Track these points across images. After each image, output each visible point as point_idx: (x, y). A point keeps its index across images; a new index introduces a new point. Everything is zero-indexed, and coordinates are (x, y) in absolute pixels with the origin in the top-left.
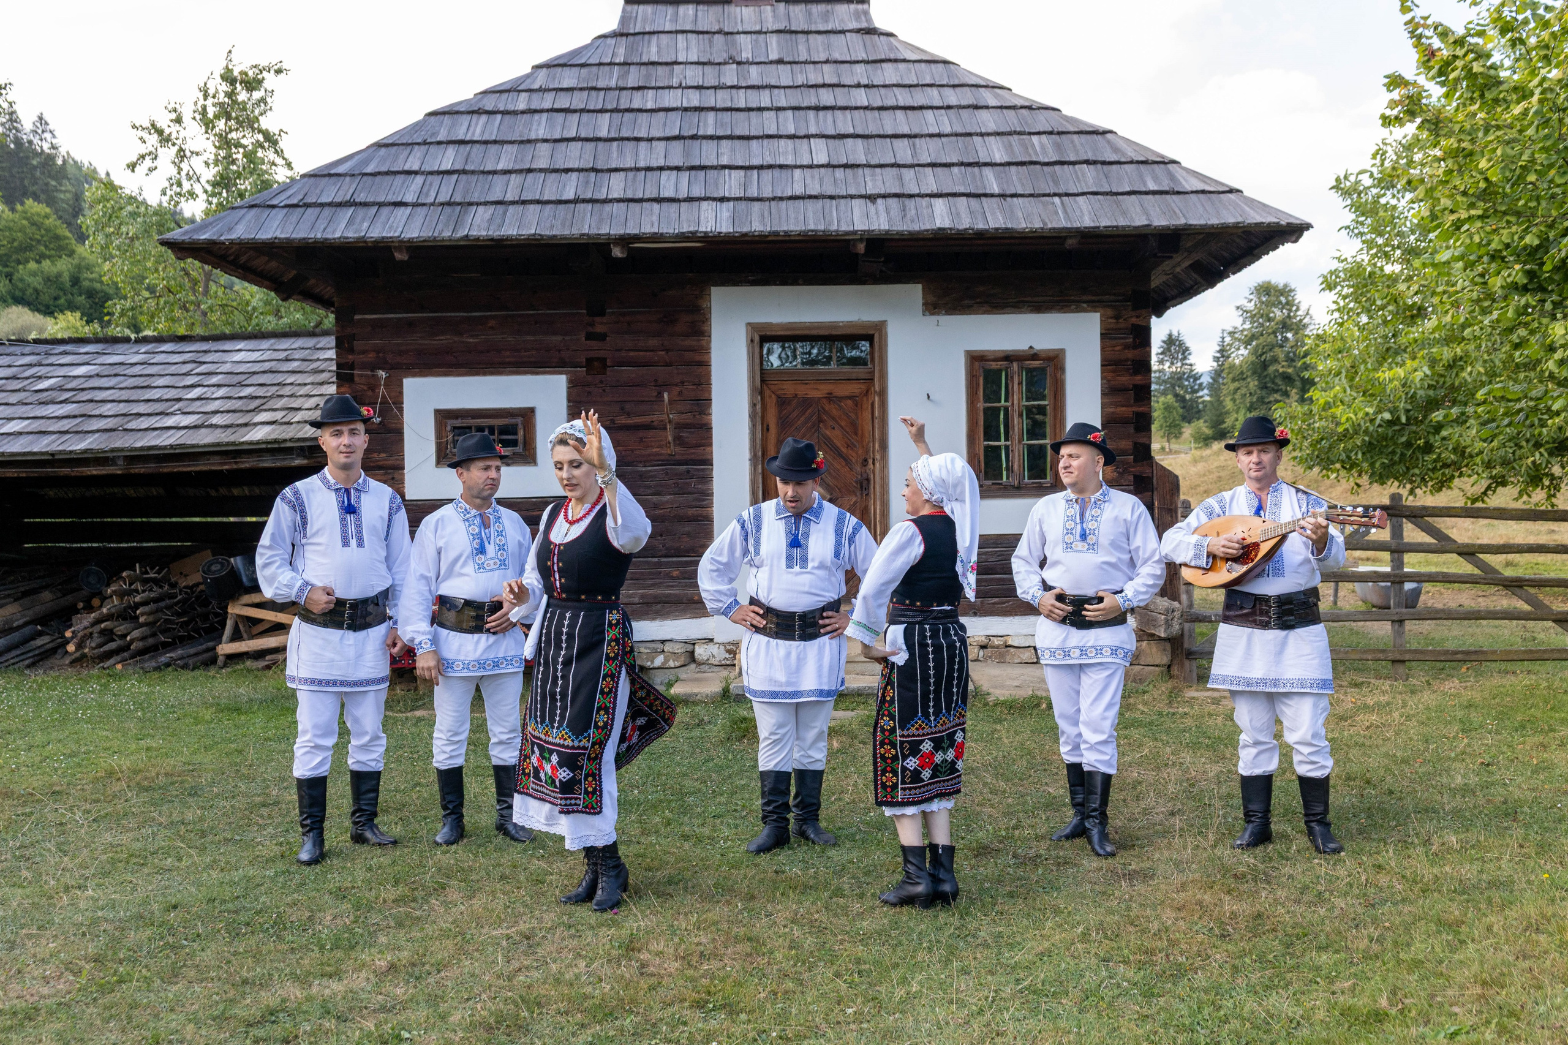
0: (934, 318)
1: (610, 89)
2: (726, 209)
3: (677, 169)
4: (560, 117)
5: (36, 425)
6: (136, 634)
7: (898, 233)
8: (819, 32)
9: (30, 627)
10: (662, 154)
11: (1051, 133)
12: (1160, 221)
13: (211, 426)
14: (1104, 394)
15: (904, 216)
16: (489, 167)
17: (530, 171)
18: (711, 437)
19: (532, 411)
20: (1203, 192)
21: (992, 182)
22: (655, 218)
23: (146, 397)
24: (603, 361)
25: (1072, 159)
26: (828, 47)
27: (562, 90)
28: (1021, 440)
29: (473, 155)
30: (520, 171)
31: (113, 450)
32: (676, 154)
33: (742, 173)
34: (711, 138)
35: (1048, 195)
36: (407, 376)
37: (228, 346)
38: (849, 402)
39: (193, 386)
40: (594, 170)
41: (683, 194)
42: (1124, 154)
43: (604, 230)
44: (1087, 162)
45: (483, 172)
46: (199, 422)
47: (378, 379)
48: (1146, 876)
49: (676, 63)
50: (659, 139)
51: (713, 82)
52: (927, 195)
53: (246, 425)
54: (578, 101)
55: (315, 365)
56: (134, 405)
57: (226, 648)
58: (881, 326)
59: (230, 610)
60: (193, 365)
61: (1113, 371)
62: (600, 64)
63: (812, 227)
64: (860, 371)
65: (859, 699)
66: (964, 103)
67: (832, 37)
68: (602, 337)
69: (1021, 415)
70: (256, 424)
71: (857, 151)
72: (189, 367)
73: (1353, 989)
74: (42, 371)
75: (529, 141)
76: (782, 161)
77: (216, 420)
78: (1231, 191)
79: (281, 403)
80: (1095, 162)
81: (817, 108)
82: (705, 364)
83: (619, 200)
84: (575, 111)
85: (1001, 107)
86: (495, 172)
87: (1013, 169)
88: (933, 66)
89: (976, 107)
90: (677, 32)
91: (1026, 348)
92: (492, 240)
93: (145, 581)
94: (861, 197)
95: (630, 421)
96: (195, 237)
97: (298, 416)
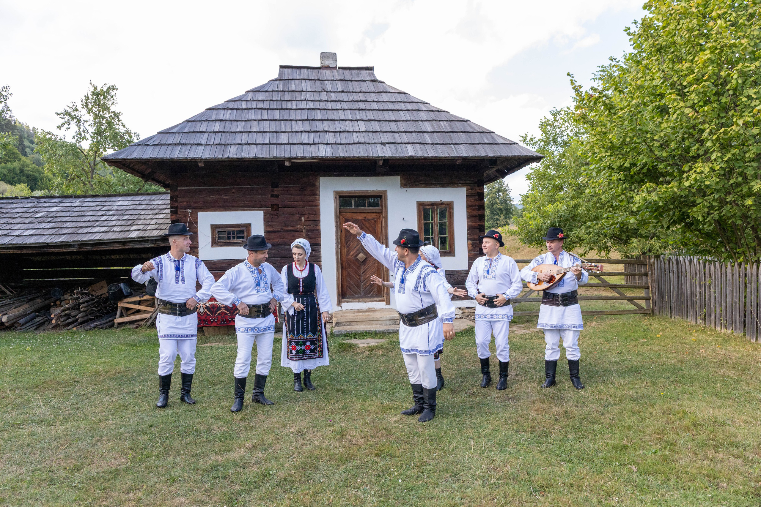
0: (405, 189)
1: (278, 101)
2: (329, 147)
3: (308, 132)
4: (260, 111)
5: (38, 232)
6: (80, 315)
7: (395, 157)
8: (356, 81)
9: (33, 313)
10: (302, 126)
11: (447, 121)
12: (491, 154)
13: (113, 231)
14: (468, 218)
15: (397, 151)
16: (234, 130)
17: (250, 132)
18: (320, 235)
19: (250, 225)
20: (505, 144)
21: (428, 138)
22: (302, 151)
23: (84, 220)
24: (278, 205)
25: (456, 131)
26: (360, 87)
27: (259, 101)
28: (437, 235)
29: (226, 125)
30: (246, 132)
31: (73, 242)
32: (307, 126)
33: (333, 134)
34: (320, 120)
35: (449, 144)
36: (199, 212)
37: (114, 199)
38: (373, 221)
39: (103, 215)
40: (275, 132)
41: (312, 142)
42: (475, 129)
43: (283, 155)
44: (462, 132)
45: (231, 132)
46: (108, 230)
47: (188, 213)
48: (517, 398)
49: (302, 91)
50: (300, 120)
51: (318, 99)
52: (404, 143)
53: (128, 231)
54: (266, 105)
55: (152, 207)
56: (79, 223)
57: (118, 320)
58: (385, 192)
59: (119, 305)
60: (101, 207)
61: (471, 209)
62: (273, 91)
63: (363, 155)
64: (376, 209)
65: (383, 335)
66: (414, 109)
67: (361, 83)
68: (277, 196)
69: (437, 226)
70: (132, 231)
71: (376, 126)
72: (99, 208)
73: (611, 438)
74: (37, 209)
75: (248, 120)
76: (348, 129)
77: (115, 229)
78: (515, 143)
79: (141, 222)
80: (465, 132)
81: (359, 110)
82: (318, 206)
83: (287, 144)
84: (265, 109)
85: (428, 111)
86: (236, 132)
87: (435, 134)
88: (400, 95)
89: (419, 110)
90: (301, 79)
91: (439, 200)
92: (238, 159)
93: (82, 294)
94: (380, 143)
95: (289, 229)
96: (117, 157)
97: (149, 227)
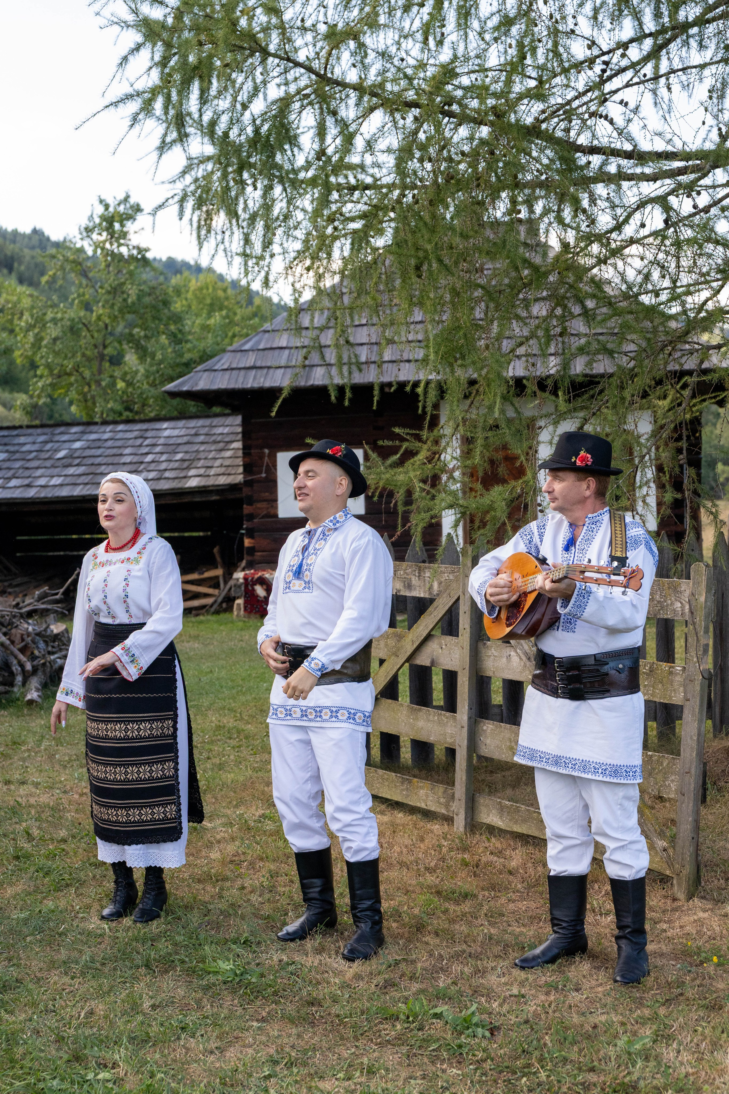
5: (68, 480)
7: (529, 377)
13: (165, 478)
16: (322, 343)
22: (406, 372)
36: (278, 452)
37: (158, 425)
39: (147, 454)
43: (381, 379)
47: (264, 453)
53: (185, 477)
55: (213, 438)
58: (534, 419)
60: (142, 440)
68: (382, 428)
70: (191, 477)
72: (139, 442)
74: (55, 446)
77: (167, 474)
79: (201, 463)
83: (388, 362)
86: (325, 347)
97: (212, 472)
